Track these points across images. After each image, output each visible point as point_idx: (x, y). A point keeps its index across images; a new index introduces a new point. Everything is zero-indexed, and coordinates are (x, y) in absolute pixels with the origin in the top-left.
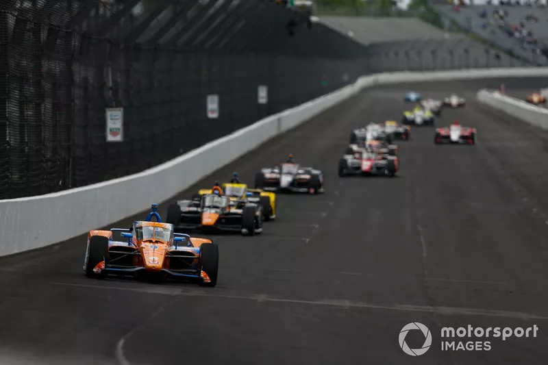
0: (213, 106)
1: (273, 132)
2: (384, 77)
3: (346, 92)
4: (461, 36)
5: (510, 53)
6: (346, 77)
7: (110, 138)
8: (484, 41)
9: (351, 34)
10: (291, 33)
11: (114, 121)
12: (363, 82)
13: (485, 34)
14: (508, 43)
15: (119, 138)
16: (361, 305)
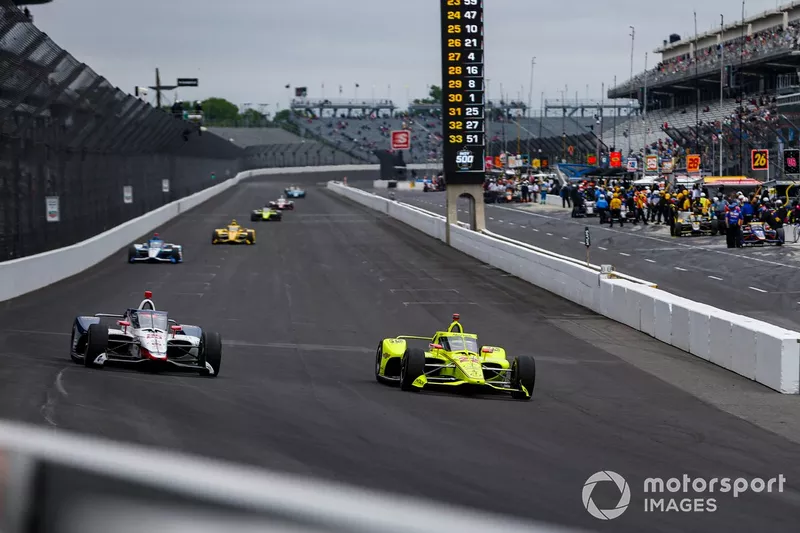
0: (128, 195)
1: (175, 214)
2: (256, 172)
3: (229, 183)
4: (313, 141)
5: (350, 154)
6: (228, 172)
7: (50, 219)
8: (330, 145)
9: (231, 140)
10: (186, 139)
11: (52, 206)
12: (240, 176)
13: (331, 140)
14: (348, 146)
15: (56, 219)
16: (243, 343)
